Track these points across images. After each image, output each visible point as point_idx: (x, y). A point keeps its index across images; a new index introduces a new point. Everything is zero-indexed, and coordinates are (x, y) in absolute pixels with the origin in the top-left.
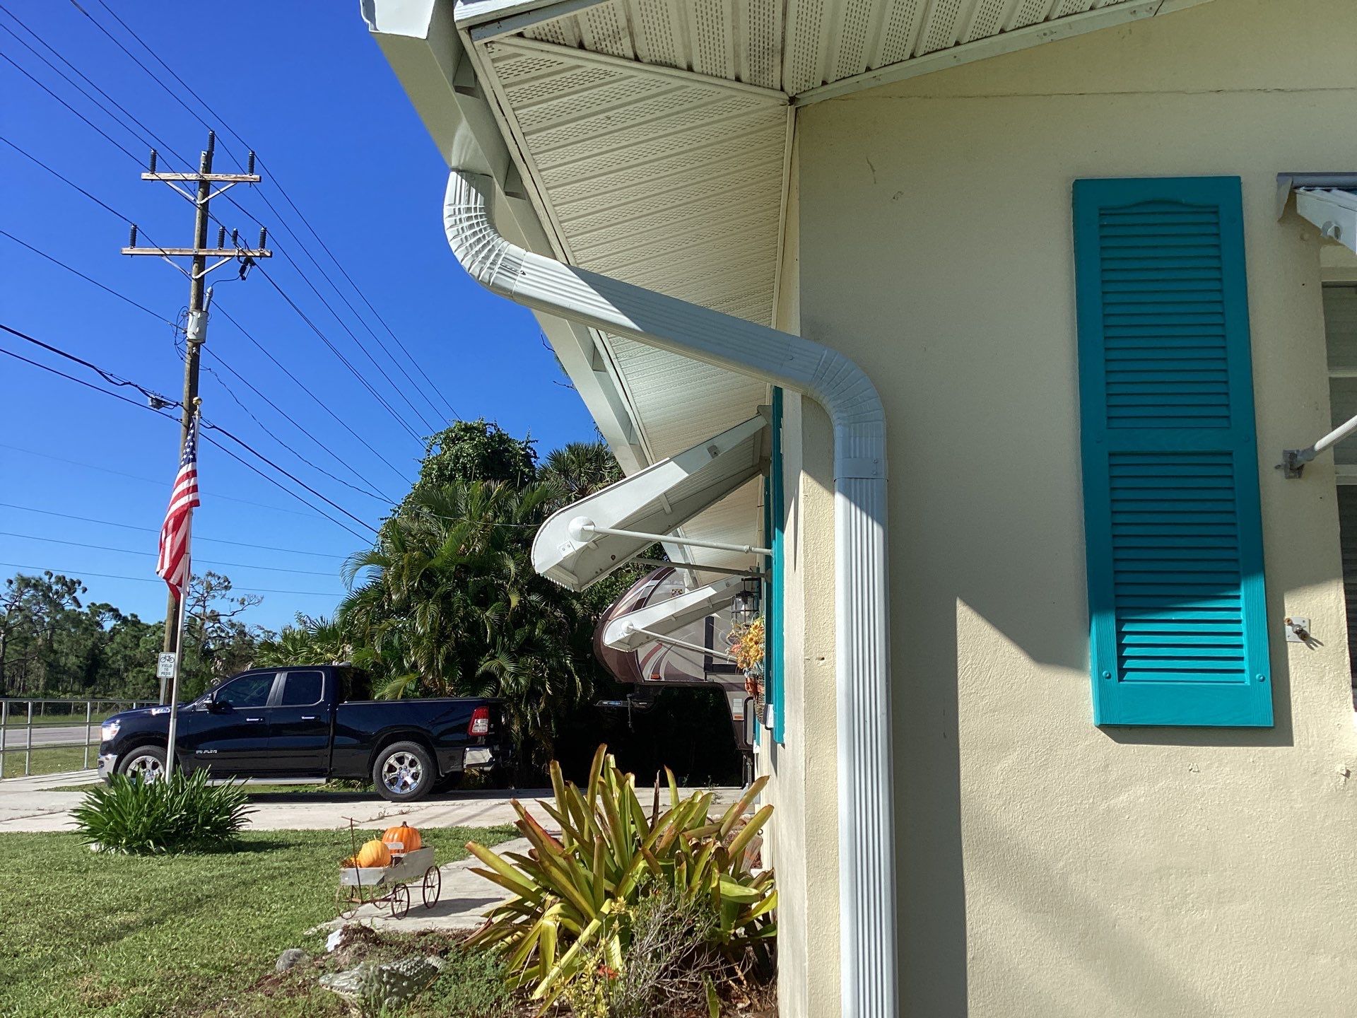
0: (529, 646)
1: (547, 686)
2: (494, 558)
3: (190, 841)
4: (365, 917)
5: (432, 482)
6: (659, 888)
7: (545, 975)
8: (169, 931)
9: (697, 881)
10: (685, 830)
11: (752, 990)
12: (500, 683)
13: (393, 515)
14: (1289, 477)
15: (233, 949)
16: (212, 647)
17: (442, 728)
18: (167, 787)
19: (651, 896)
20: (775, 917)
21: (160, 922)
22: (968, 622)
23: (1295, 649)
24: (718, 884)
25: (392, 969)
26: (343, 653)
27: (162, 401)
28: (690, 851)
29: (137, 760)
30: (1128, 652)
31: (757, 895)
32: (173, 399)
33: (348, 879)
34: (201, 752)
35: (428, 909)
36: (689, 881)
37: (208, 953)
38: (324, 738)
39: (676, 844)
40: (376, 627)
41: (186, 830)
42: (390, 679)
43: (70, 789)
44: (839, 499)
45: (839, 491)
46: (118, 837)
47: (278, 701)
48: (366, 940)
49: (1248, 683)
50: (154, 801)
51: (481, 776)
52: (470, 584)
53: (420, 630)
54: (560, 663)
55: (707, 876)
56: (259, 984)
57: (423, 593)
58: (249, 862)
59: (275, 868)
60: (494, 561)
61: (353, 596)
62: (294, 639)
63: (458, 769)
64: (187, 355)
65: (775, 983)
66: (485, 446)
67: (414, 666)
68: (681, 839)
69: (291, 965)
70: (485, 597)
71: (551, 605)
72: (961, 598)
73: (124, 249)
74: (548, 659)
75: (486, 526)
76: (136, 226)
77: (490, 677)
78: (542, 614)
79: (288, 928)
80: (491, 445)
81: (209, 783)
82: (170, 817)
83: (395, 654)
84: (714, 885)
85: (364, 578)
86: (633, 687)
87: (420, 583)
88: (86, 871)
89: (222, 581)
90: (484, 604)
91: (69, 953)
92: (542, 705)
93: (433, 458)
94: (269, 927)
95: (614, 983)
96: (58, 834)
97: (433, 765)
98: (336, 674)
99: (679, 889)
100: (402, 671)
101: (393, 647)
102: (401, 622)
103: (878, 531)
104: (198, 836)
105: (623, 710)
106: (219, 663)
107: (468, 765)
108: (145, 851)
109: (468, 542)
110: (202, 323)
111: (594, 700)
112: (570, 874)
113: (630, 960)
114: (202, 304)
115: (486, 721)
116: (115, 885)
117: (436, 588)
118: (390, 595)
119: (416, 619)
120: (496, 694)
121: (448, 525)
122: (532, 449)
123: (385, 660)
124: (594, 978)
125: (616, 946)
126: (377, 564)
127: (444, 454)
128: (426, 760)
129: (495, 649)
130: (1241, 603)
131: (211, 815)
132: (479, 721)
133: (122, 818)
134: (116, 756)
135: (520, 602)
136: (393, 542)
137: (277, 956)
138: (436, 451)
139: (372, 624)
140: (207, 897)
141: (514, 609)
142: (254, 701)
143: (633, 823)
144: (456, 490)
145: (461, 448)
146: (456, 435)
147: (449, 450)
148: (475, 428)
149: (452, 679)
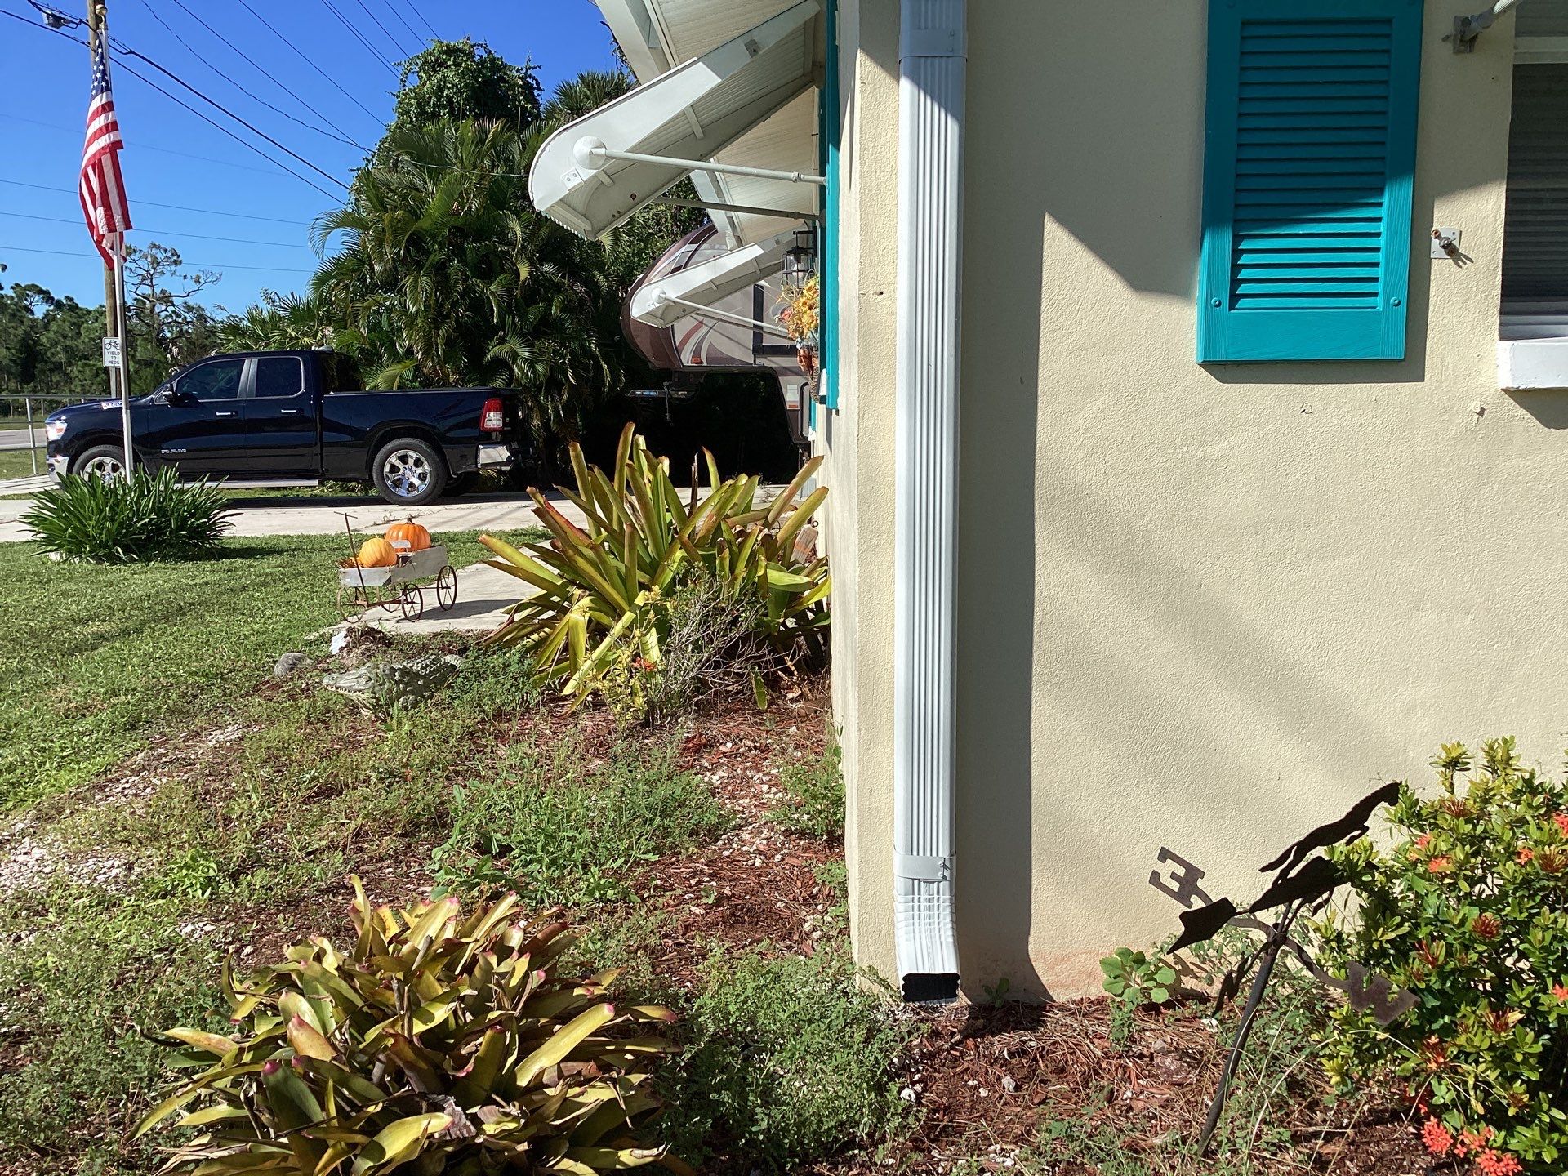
0: (545, 328)
1: (570, 374)
2: (495, 219)
3: (165, 548)
4: (374, 620)
5: (411, 121)
6: (699, 577)
7: (577, 670)
8: (149, 639)
9: (742, 570)
10: (728, 517)
11: (803, 680)
12: (513, 371)
13: (367, 165)
14: (1457, 52)
15: (223, 656)
16: (168, 334)
17: (451, 422)
18: (129, 488)
19: (691, 585)
20: (828, 604)
21: (138, 631)
22: (1057, 242)
23: (1441, 267)
24: (765, 573)
25: (405, 667)
26: (322, 336)
27: (61, 18)
28: (733, 539)
29: (93, 462)
30: (1244, 274)
31: (808, 583)
33: (350, 579)
34: (166, 451)
35: (443, 611)
36: (732, 571)
37: (197, 661)
38: (311, 434)
39: (718, 531)
40: (358, 304)
41: (159, 536)
42: (382, 366)
43: (19, 497)
44: (905, 84)
45: (905, 75)
46: (81, 544)
47: (251, 390)
48: (374, 642)
49: (1380, 308)
50: (116, 504)
51: (499, 478)
52: (468, 252)
53: (413, 309)
54: (583, 347)
55: (752, 562)
56: (256, 689)
57: (411, 263)
58: (236, 569)
59: (267, 575)
60: (496, 222)
61: (328, 267)
62: (263, 321)
63: (472, 469)
65: (828, 672)
66: (473, 76)
67: (409, 352)
68: (724, 527)
69: (292, 669)
70: (488, 267)
71: (569, 278)
72: (1052, 214)
74: (569, 342)
75: (482, 178)
77: (500, 364)
78: (558, 288)
79: (286, 634)
80: (482, 73)
81: (179, 486)
82: (137, 522)
83: (385, 338)
84: (760, 573)
85: (338, 244)
86: (670, 373)
87: (407, 250)
88: (48, 582)
89: (169, 254)
90: (488, 276)
91: (37, 665)
92: (565, 397)
93: (410, 90)
94: (264, 633)
95: (652, 675)
96: (11, 544)
97: (442, 464)
98: (317, 360)
99: (722, 577)
100: (395, 358)
101: (381, 329)
102: (388, 298)
103: (953, 127)
104: (174, 542)
105: (659, 401)
106: (175, 350)
107: (482, 465)
108: (113, 559)
109: (462, 198)
111: (626, 389)
112: (599, 565)
113: (669, 652)
115: (499, 415)
116: (84, 595)
117: (428, 257)
118: (371, 265)
119: (406, 294)
120: (509, 384)
121: (435, 177)
122: (534, 78)
123: (373, 345)
124: (630, 670)
125: (652, 638)
126: (352, 226)
127: (424, 85)
128: (433, 459)
129: (504, 330)
130: (1382, 212)
131: (185, 520)
132: (492, 414)
133: (82, 523)
134: (67, 458)
135: (531, 273)
136: (369, 199)
137: (275, 662)
138: (413, 81)
139: (353, 300)
140: (190, 604)
141: (524, 283)
142: (221, 393)
143: (668, 510)
144: (441, 132)
145: (445, 77)
146: (437, 60)
147: (429, 79)
148: (461, 50)
149: (456, 367)
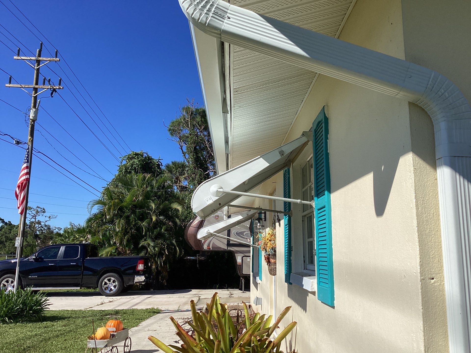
0: (159, 236)
1: (166, 251)
3: (23, 318)
5: (123, 174)
12: (147, 250)
13: (108, 186)
16: (38, 233)
17: (126, 267)
18: (14, 295)
26: (87, 238)
27: (19, 142)
29: (5, 280)
32: (23, 141)
33: (91, 345)
34: (31, 277)
38: (79, 271)
40: (100, 228)
41: (22, 313)
42: (105, 248)
47: (61, 257)
50: (9, 301)
51: (141, 286)
52: (137, 212)
53: (117, 230)
54: (171, 242)
57: (119, 216)
60: (146, 203)
61: (92, 216)
62: (68, 232)
63: (132, 284)
64: (30, 125)
66: (143, 161)
67: (115, 243)
68: (254, 339)
70: (143, 217)
71: (168, 221)
73: (6, 85)
74: (167, 241)
75: (143, 190)
76: (11, 76)
77: (144, 248)
78: (164, 224)
80: (145, 161)
82: (15, 308)
83: (107, 239)
85: (96, 210)
86: (199, 251)
87: (118, 212)
89: (42, 210)
90: (142, 220)
92: (164, 258)
93: (123, 165)
97: (122, 282)
98: (84, 247)
100: (110, 245)
101: (106, 236)
102: (110, 226)
104: (27, 315)
105: (195, 260)
106: (39, 241)
107: (136, 282)
108: (4, 322)
109: (137, 196)
110: (36, 113)
111: (184, 256)
114: (36, 106)
115: (143, 265)
117: (124, 214)
118: (106, 216)
119: (116, 225)
120: (146, 254)
121: (129, 190)
122: (160, 162)
123: (103, 241)
126: (101, 204)
127: (127, 164)
128: (119, 280)
129: (146, 237)
131: (32, 307)
132: (140, 265)
135: (156, 219)
136: (107, 196)
138: (124, 162)
139: (98, 227)
141: (154, 222)
142: (52, 257)
144: (132, 177)
145: (134, 161)
146: (132, 157)
147: (129, 162)
148: (139, 154)
149: (129, 249)
